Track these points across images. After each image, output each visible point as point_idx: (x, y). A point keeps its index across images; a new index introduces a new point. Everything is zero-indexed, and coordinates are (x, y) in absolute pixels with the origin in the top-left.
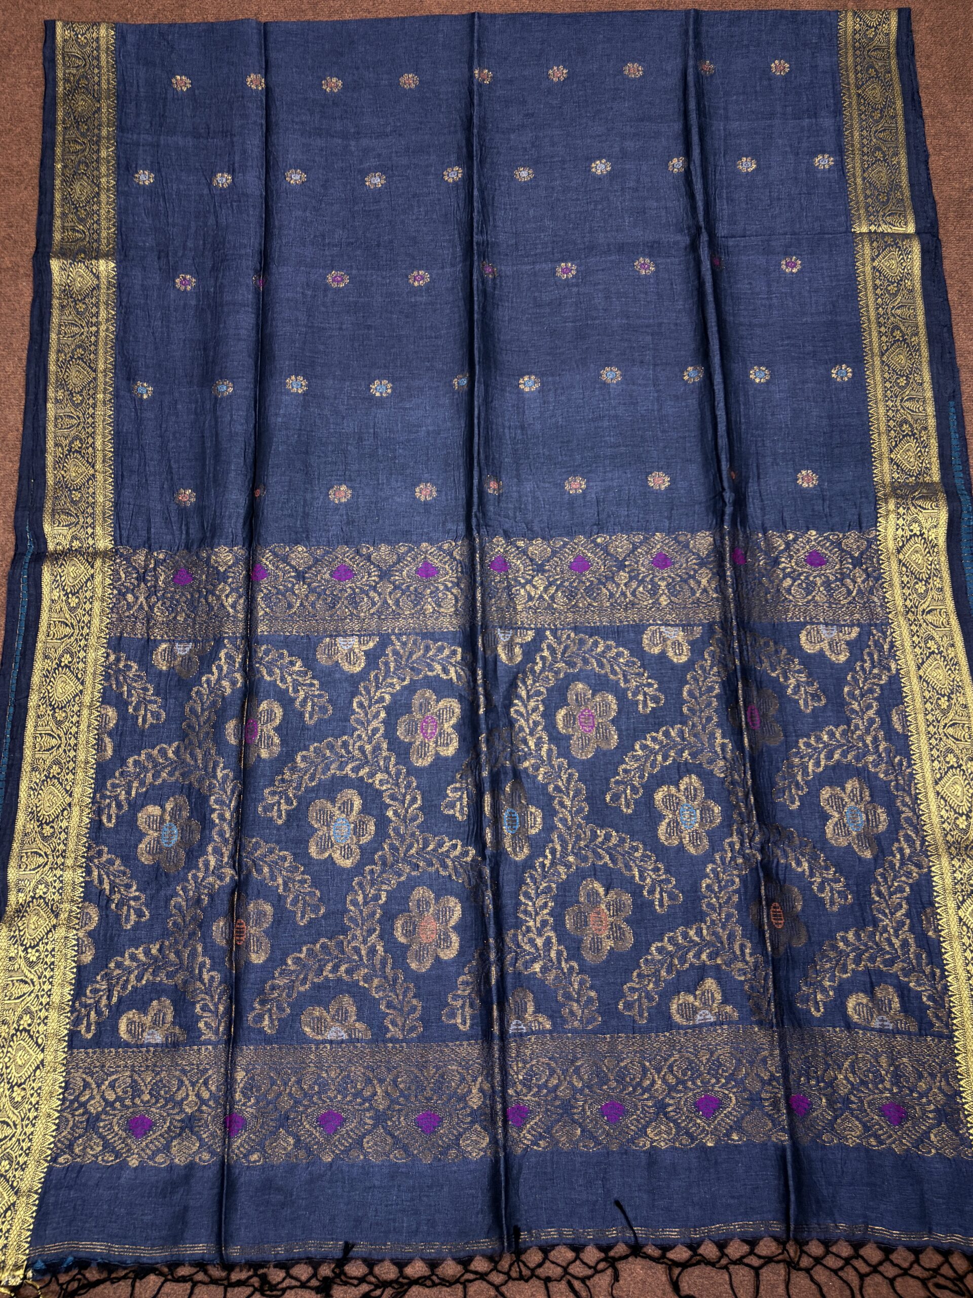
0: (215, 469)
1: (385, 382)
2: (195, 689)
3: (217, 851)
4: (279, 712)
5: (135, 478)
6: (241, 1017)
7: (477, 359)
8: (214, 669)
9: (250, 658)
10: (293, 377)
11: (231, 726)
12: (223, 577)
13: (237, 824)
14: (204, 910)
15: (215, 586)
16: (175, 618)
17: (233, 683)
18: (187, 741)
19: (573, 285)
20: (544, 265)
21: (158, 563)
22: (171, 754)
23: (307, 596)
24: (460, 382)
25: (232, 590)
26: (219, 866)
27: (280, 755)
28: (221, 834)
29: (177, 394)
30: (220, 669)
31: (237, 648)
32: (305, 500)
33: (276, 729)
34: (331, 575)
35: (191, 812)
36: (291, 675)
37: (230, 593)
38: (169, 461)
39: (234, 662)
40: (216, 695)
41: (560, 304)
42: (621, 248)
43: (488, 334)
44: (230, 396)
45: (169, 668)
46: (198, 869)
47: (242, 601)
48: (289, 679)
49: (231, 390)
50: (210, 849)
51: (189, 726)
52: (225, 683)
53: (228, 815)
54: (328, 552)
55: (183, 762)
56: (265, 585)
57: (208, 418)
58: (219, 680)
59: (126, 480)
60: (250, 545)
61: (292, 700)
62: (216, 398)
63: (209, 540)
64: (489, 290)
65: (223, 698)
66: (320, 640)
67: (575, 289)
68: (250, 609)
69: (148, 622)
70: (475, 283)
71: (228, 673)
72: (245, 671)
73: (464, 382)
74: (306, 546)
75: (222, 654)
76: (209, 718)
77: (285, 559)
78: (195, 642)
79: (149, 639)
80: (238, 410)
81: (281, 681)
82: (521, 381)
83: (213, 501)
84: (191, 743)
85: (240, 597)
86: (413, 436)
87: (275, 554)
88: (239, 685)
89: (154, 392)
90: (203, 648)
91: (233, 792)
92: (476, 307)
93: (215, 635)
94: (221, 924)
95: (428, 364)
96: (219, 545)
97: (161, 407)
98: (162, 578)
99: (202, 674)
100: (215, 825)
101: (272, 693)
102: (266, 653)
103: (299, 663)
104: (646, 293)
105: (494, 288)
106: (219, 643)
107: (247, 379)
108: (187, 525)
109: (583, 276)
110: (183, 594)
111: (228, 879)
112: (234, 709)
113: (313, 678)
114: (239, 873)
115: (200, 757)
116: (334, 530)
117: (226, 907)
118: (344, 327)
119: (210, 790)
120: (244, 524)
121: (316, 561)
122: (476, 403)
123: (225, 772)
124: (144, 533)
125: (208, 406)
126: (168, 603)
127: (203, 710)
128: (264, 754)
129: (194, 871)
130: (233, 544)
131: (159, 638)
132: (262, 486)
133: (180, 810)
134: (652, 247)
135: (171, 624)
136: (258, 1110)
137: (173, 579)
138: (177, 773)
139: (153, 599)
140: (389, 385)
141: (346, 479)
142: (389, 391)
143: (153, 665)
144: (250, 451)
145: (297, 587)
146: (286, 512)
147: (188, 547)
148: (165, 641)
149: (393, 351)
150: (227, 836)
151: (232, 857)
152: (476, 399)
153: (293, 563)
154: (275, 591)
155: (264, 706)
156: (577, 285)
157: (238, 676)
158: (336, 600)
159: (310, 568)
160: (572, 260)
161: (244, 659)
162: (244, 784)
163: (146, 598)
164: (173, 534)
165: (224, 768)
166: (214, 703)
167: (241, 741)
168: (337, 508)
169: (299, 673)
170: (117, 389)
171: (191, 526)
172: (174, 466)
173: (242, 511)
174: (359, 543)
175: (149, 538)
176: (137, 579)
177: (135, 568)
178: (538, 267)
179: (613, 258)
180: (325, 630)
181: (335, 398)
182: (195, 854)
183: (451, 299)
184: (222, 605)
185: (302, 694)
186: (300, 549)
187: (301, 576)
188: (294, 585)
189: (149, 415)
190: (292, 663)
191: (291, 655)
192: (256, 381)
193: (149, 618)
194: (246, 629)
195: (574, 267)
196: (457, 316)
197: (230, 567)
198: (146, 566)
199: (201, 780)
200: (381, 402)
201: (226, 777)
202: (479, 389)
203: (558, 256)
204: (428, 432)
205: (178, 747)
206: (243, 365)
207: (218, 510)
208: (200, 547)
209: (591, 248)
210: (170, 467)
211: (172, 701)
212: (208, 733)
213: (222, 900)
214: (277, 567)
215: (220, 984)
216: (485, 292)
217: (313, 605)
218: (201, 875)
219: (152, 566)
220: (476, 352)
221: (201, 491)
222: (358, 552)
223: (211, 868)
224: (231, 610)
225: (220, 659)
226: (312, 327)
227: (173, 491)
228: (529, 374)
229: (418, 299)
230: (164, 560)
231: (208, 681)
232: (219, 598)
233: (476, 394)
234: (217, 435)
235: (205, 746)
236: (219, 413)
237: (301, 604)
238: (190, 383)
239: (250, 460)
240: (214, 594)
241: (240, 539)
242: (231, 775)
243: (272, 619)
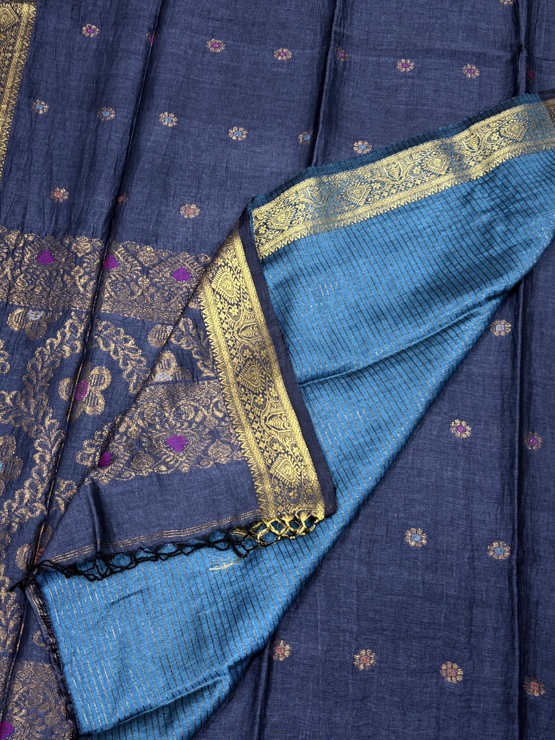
0: (88, 176)
1: (241, 129)
2: (39, 349)
3: (33, 486)
4: (107, 378)
5: (20, 174)
6: (28, 634)
7: (321, 119)
8: (59, 335)
9: (91, 332)
10: (166, 113)
11: (65, 383)
12: (79, 262)
13: (55, 467)
14: (12, 536)
15: (72, 268)
16: (33, 289)
17: (73, 348)
18: (24, 392)
19: (409, 77)
20: (387, 59)
21: (26, 243)
22: (8, 401)
23: (148, 288)
24: (305, 137)
25: (86, 273)
26: (32, 501)
27: (103, 413)
28: (39, 473)
29: (67, 114)
30: (64, 335)
31: (82, 321)
32: (159, 211)
33: (103, 392)
34: (171, 275)
35: (17, 451)
36: (123, 350)
37: (83, 275)
38: (51, 164)
39: (77, 332)
40: (57, 357)
41: (396, 90)
42: (453, 54)
43: (333, 103)
44: (112, 121)
45: (21, 329)
46: (14, 500)
47: (92, 283)
48: (121, 352)
49: (113, 116)
50: (27, 484)
51: (28, 379)
52: (67, 348)
53: (48, 457)
54: (172, 256)
55: (18, 408)
56: (114, 273)
57: (90, 135)
58: (61, 344)
59: (13, 175)
60: (107, 240)
61: (121, 371)
62: (99, 121)
63: (73, 231)
64: (340, 69)
65: (62, 360)
66: (153, 325)
67: (411, 81)
68: (98, 291)
69: (10, 290)
70: (329, 62)
71: (70, 340)
72: (84, 340)
73: (308, 137)
74: (154, 248)
75: (68, 324)
76: (46, 375)
77: (135, 256)
78: (47, 311)
79: (7, 303)
80: (116, 132)
81: (114, 354)
82: (356, 144)
83: (82, 200)
84: (27, 393)
85: (91, 279)
86: (258, 174)
87: (127, 250)
88: (78, 351)
89: (49, 109)
90: (53, 317)
91: (56, 439)
92: (327, 80)
93: (64, 308)
94: (26, 549)
95: (280, 121)
96: (81, 235)
97: (53, 122)
98: (28, 256)
99: (48, 338)
100: (35, 464)
101: (105, 361)
102: (106, 328)
103: (132, 342)
104: (470, 92)
105: (344, 70)
106: (67, 314)
107: (128, 110)
108: (57, 217)
109: (419, 71)
110: (43, 271)
111: (38, 513)
112: (70, 370)
113: (142, 355)
114: (48, 510)
115: (33, 406)
116: (180, 238)
117: (32, 536)
118: (215, 82)
119: (36, 435)
120: (105, 222)
121: (161, 261)
122: (315, 153)
123: (53, 421)
124: (20, 218)
125: (92, 126)
126: (29, 277)
127: (43, 367)
128: (88, 410)
129: (10, 501)
130: (93, 236)
131: (16, 303)
132: (125, 193)
133: (7, 448)
134: (479, 57)
135: (29, 294)
136: (27, 721)
137: (37, 258)
138: (11, 417)
139: (18, 272)
140: (245, 132)
141: (196, 200)
142: (244, 137)
143: (7, 325)
144: (121, 165)
145: (141, 279)
146: (142, 217)
147: (54, 234)
148: (21, 307)
149: (252, 106)
150: (44, 475)
151: (46, 494)
152: (316, 149)
153: (141, 259)
154: (121, 279)
155: (95, 371)
156: (413, 78)
157: (78, 344)
158: (172, 294)
159: (154, 266)
160: (411, 58)
161: (85, 331)
162: (67, 434)
163: (12, 270)
164: (44, 223)
165: (52, 418)
166: (53, 363)
167: (70, 398)
168: (185, 222)
169: (130, 350)
170: (18, 103)
171: (60, 218)
172: (55, 169)
173: (105, 211)
174: (199, 252)
175: (23, 223)
176: (7, 253)
177: (6, 245)
178: (382, 59)
179: (446, 61)
180: (159, 319)
181: (198, 136)
182: (13, 486)
183: (307, 73)
184: (75, 284)
185: (130, 368)
186: (149, 249)
187: (145, 271)
188: (138, 277)
189: (41, 126)
190: (126, 341)
191: (126, 333)
192: (135, 113)
193: (11, 286)
194: (91, 307)
195: (412, 64)
196: (309, 87)
197: (87, 254)
198: (16, 245)
199: (30, 426)
200: (236, 144)
201: (52, 426)
202: (320, 143)
203: (400, 53)
204: (272, 173)
205: (16, 396)
206: (126, 99)
207: (85, 207)
208: (64, 235)
209: (428, 52)
210: (51, 170)
211: (18, 357)
212: (43, 387)
213: (30, 529)
214: (127, 260)
215: (15, 602)
216: (335, 70)
217: (152, 296)
218: (15, 505)
219: (21, 245)
220: (322, 114)
221: (73, 191)
222: (197, 260)
223: (25, 501)
224: (81, 289)
225: (65, 327)
226: (189, 78)
227: (51, 188)
228: (363, 140)
229: (280, 69)
230: (33, 242)
231: (52, 344)
232: (73, 278)
233: (316, 146)
234: (95, 149)
235: (39, 397)
236: (99, 132)
237: (142, 294)
238: (80, 107)
239: (119, 173)
240: (69, 274)
241: (99, 233)
242: (57, 425)
243: (116, 302)
